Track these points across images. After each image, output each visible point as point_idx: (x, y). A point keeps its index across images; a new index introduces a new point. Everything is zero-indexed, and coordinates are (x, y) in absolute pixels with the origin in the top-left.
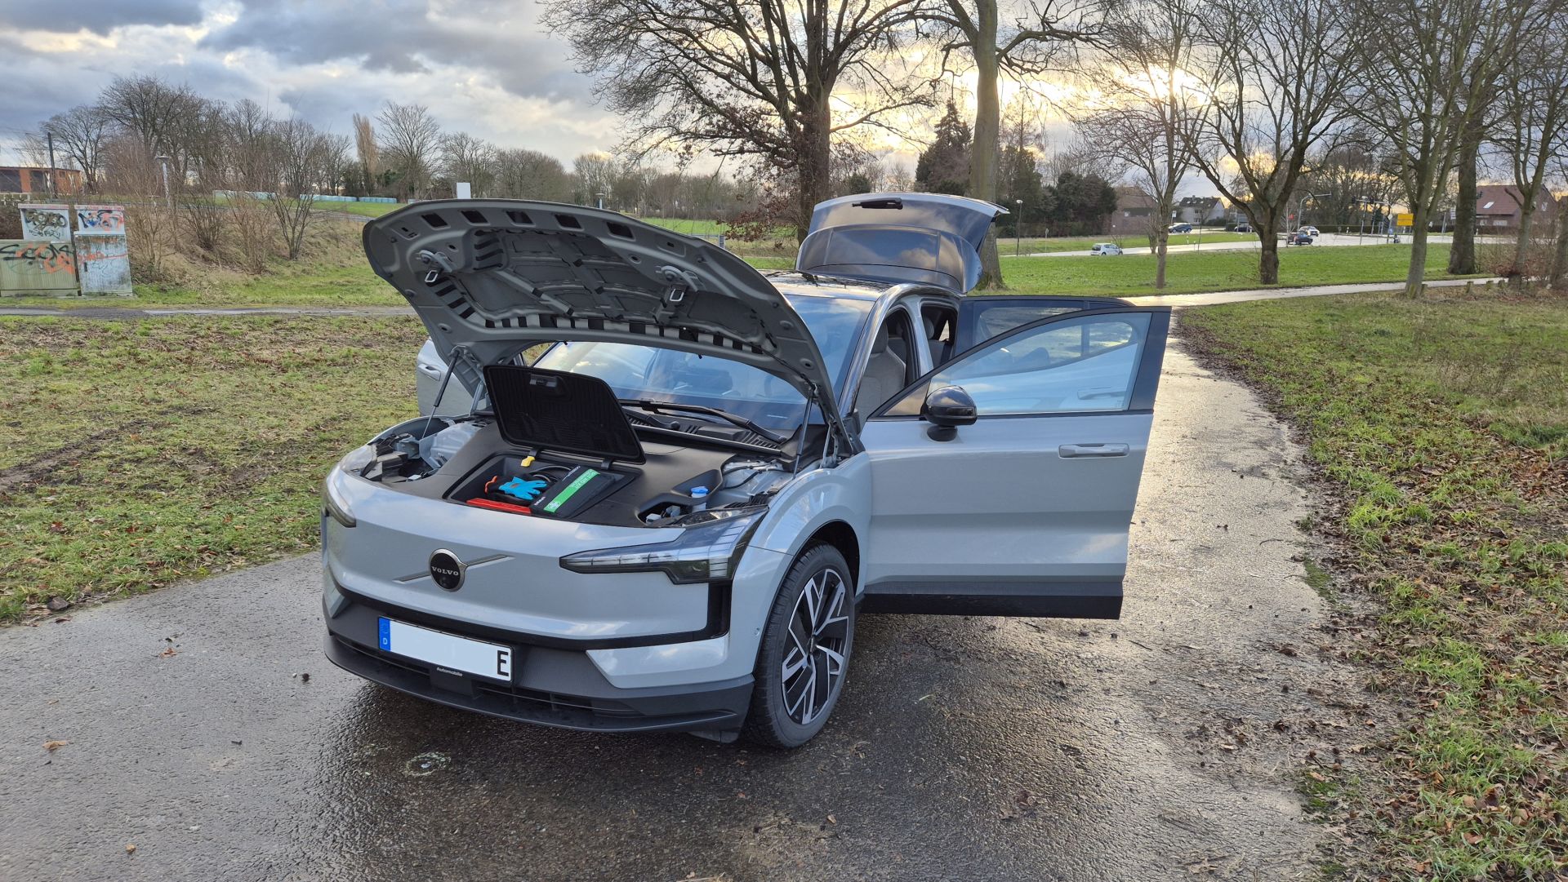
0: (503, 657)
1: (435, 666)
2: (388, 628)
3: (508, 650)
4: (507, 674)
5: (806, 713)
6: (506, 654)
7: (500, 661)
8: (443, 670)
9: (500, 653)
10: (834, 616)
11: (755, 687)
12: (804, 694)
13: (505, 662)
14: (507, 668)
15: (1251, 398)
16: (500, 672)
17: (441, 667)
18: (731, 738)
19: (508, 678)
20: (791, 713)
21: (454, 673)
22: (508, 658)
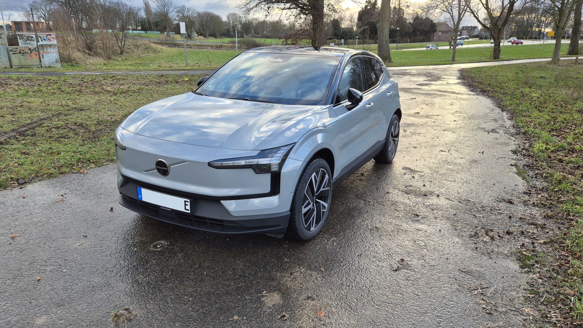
0: (187, 203)
1: (159, 207)
2: (141, 191)
3: (189, 200)
4: (188, 210)
5: (312, 226)
6: (188, 202)
7: (186, 205)
8: (163, 208)
9: (185, 201)
10: (324, 187)
11: (290, 216)
12: (311, 219)
13: (187, 205)
14: (188, 207)
15: (491, 103)
16: (186, 209)
17: (162, 207)
18: (281, 236)
19: (189, 212)
20: (306, 227)
21: (168, 209)
22: (188, 204)
